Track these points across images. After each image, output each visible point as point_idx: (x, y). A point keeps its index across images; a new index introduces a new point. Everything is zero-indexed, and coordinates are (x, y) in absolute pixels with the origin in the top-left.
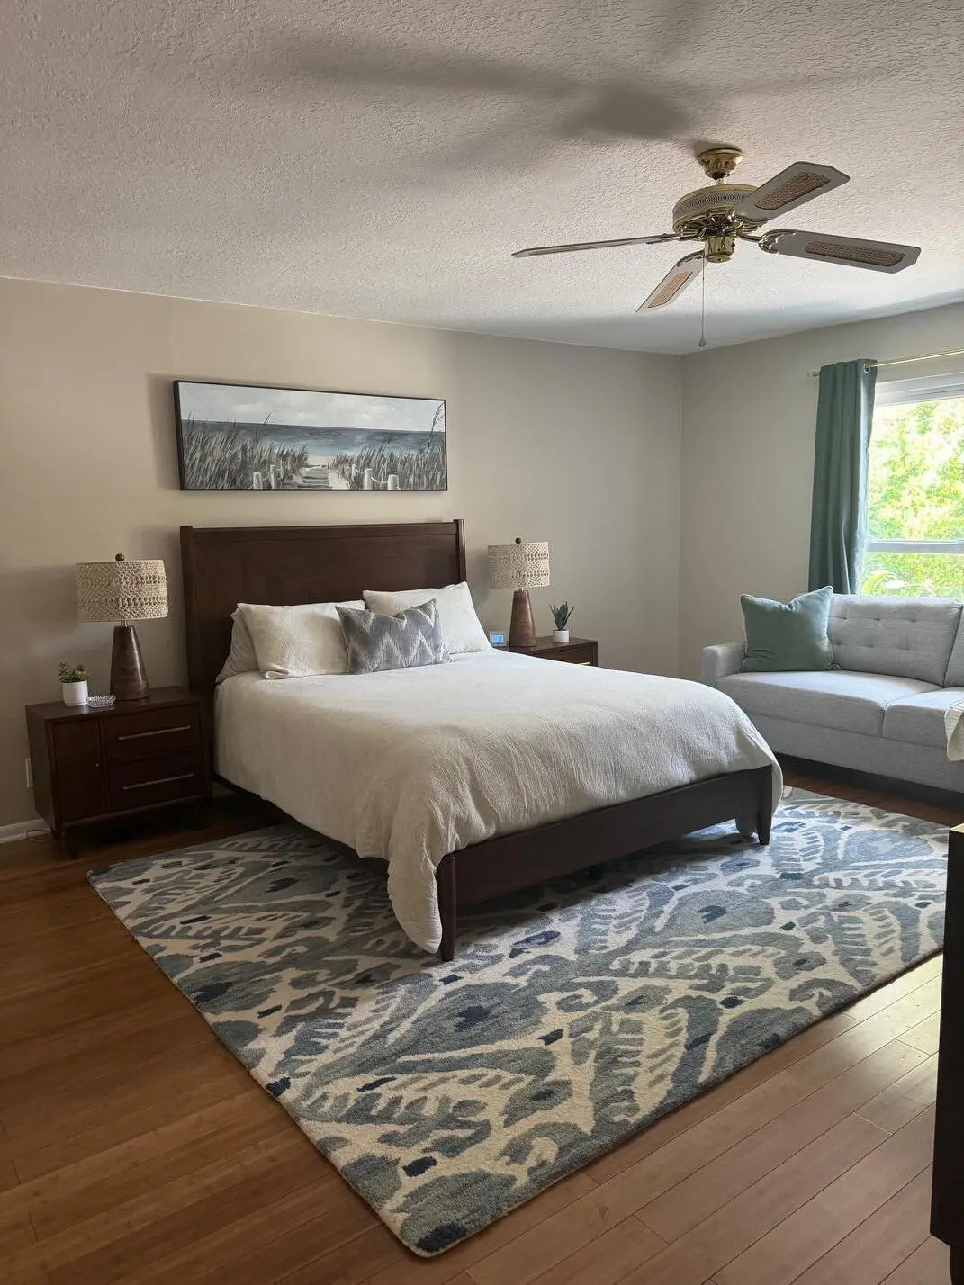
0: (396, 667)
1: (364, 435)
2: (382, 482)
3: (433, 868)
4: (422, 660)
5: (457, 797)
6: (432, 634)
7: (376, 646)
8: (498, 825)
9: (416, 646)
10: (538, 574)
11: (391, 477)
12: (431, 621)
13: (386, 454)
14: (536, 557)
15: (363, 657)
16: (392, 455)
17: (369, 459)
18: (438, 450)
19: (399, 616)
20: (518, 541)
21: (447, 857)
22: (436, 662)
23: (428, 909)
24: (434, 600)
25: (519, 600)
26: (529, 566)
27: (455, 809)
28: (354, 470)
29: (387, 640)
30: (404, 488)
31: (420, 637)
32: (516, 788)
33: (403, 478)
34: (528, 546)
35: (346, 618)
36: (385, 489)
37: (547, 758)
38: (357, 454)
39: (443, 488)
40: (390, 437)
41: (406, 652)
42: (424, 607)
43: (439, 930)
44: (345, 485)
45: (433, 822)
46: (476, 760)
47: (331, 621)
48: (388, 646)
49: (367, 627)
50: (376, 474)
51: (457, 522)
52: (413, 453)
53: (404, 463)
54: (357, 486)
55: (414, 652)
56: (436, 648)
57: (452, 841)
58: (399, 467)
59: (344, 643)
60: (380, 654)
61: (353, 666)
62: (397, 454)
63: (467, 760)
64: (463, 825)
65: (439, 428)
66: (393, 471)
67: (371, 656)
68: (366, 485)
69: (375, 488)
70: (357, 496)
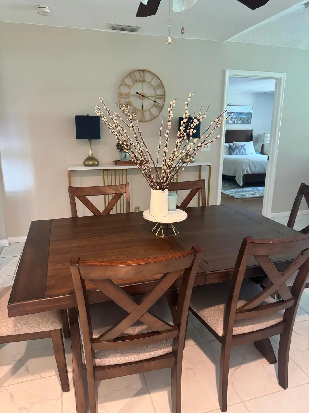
0: (238, 155)
1: (236, 113)
2: (239, 122)
3: (242, 175)
4: (242, 154)
5: (247, 168)
6: (245, 150)
7: (235, 151)
8: (252, 172)
9: (242, 151)
10: (267, 140)
11: (240, 121)
12: (245, 147)
13: (240, 117)
14: (267, 137)
15: (232, 153)
16: (241, 117)
17: (237, 118)
18: (250, 116)
19: (239, 146)
20: (264, 134)
21: (244, 175)
22: (245, 155)
23: (241, 181)
24: (246, 144)
25: (263, 146)
26: (266, 139)
27: (246, 168)
28: (234, 120)
29: (237, 150)
30: (243, 123)
31: (243, 150)
32: (255, 167)
33: (242, 121)
34: (266, 135)
35: (230, 146)
36: (239, 123)
37: (261, 164)
38: (234, 117)
39: (250, 123)
40: (241, 113)
41: (240, 152)
42: (244, 145)
43: (242, 183)
44: (232, 122)
45: (243, 170)
46: (250, 163)
47: (227, 146)
48: (237, 151)
49: (233, 147)
50: (237, 120)
51: (252, 130)
52: (245, 116)
53: (243, 118)
54: (234, 123)
55: (241, 153)
56: (245, 152)
57: (245, 173)
58: (242, 119)
59: (229, 150)
60: (235, 153)
61: (230, 154)
62: (242, 117)
63: (249, 163)
64: (247, 171)
65: (251, 112)
66: (241, 120)
67: (234, 152)
68: (235, 122)
69: (237, 123)
70: (234, 125)
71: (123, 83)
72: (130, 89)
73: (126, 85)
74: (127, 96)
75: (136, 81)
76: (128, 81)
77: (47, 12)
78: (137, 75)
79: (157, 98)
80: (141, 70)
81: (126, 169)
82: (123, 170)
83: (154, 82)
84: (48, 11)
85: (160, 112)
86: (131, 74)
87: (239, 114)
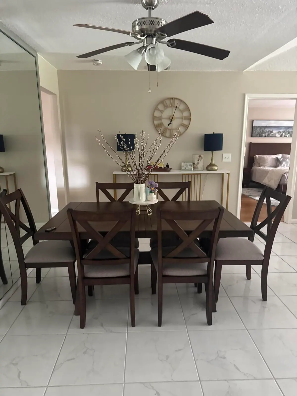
11: (288, 134)
13: (288, 131)
16: (289, 131)
17: (284, 131)
28: (281, 133)
33: (290, 135)
35: (276, 158)
36: (287, 137)
44: (279, 136)
48: (284, 164)
49: (281, 160)
50: (285, 134)
53: (291, 132)
54: (281, 136)
58: (290, 133)
59: (276, 162)
60: (282, 165)
61: (277, 166)
66: (289, 133)
68: (283, 136)
69: (285, 137)
70: (281, 138)
71: (156, 109)
72: (162, 113)
73: (159, 110)
74: (160, 118)
75: (166, 107)
76: (161, 107)
77: (99, 64)
78: (168, 102)
79: (184, 119)
80: (171, 98)
81: (157, 175)
82: (155, 175)
83: (182, 107)
84: (101, 63)
85: (186, 130)
86: (162, 102)
87: (287, 128)
